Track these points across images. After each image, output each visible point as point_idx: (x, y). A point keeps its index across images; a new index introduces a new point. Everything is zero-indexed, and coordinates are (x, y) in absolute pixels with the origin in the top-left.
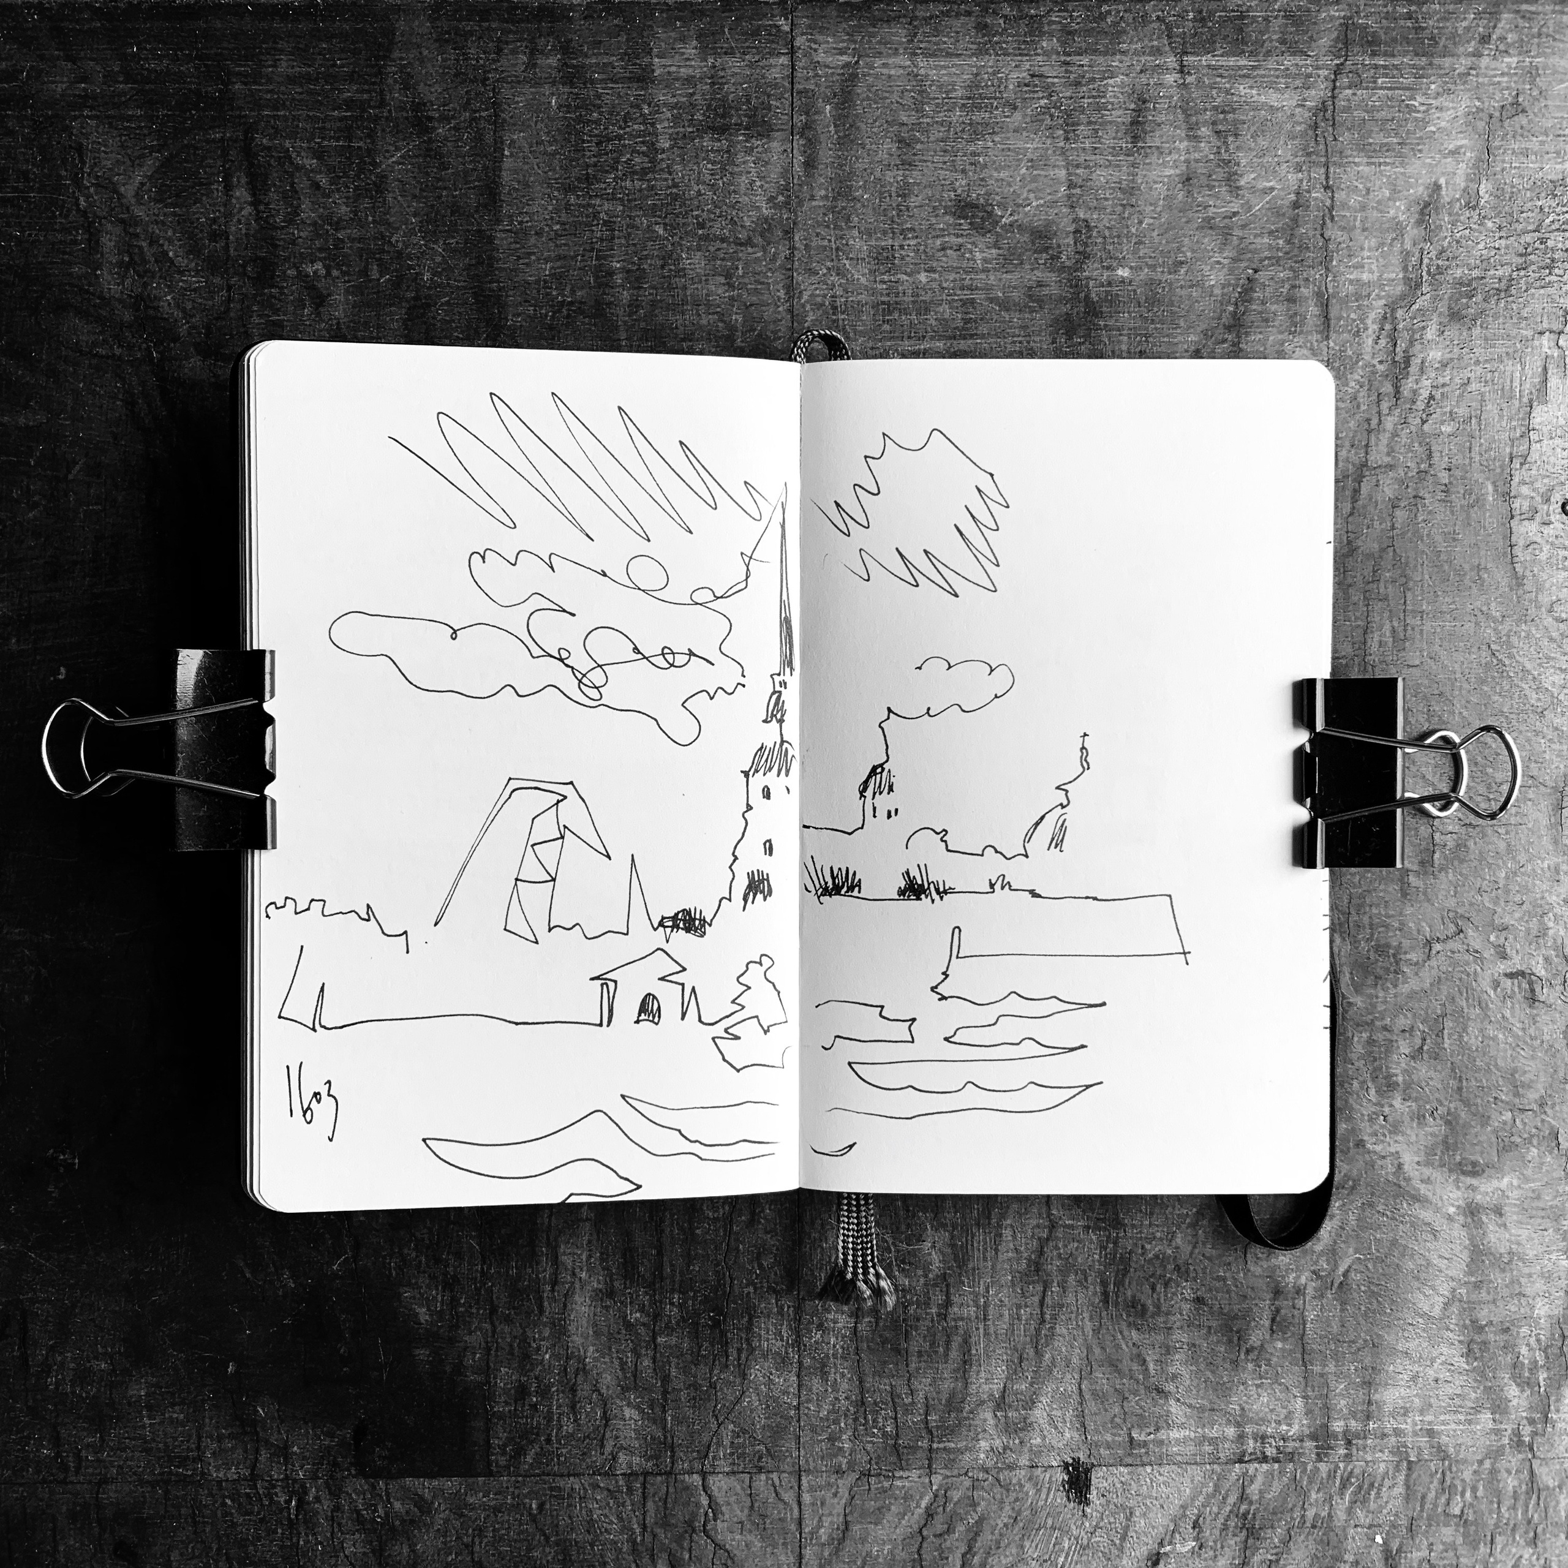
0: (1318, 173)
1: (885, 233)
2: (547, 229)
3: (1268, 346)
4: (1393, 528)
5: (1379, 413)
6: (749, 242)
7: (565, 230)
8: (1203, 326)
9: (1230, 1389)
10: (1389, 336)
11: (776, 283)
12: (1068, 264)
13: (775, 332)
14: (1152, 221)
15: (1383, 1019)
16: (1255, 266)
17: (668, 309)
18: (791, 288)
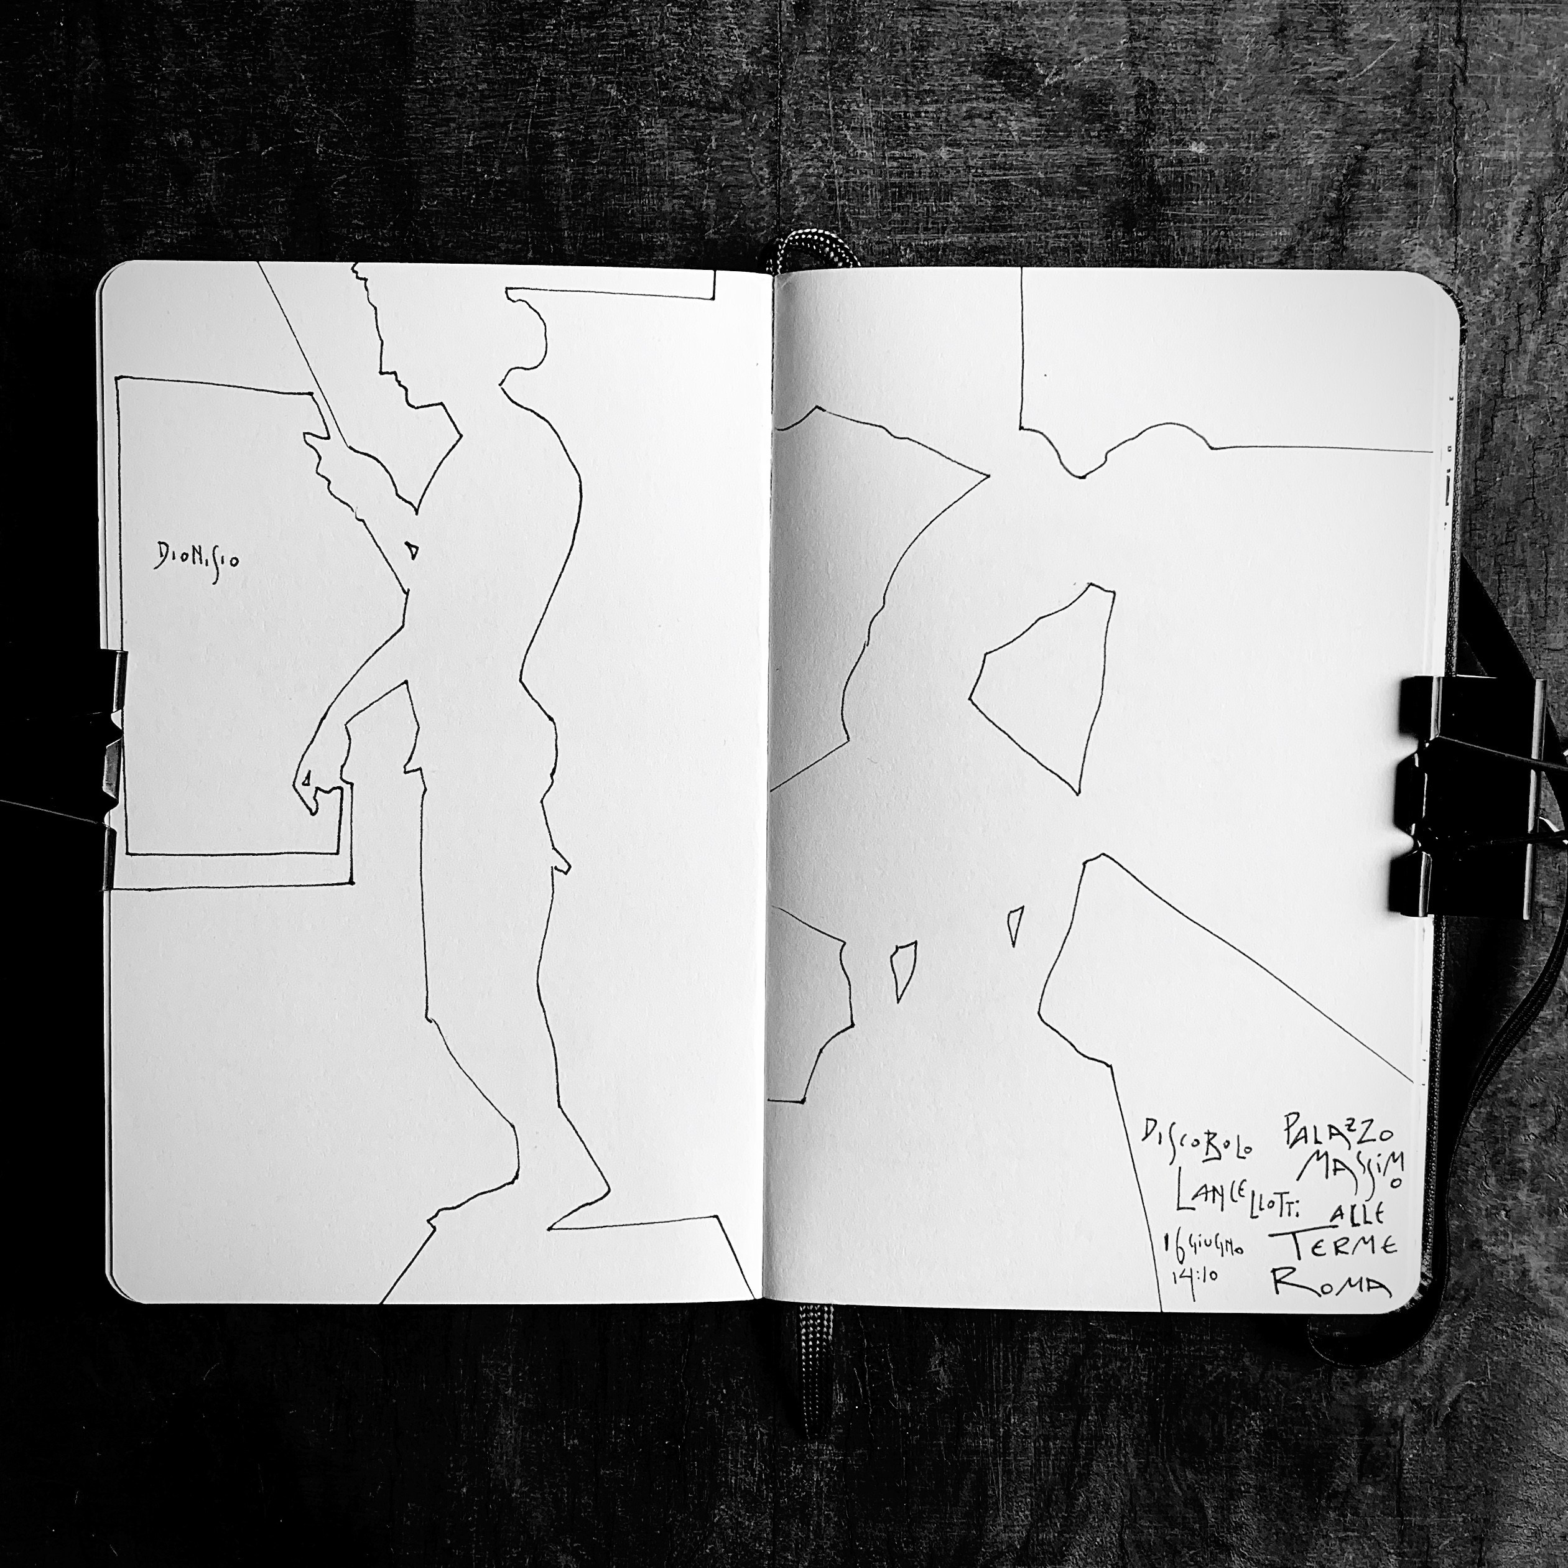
0: (1448, 23)
1: (896, 96)
2: (470, 89)
3: (1379, 244)
4: (1534, 476)
5: (1520, 330)
6: (725, 107)
7: (494, 90)
8: (1298, 218)
9: (1307, 1543)
10: (1534, 232)
11: (758, 159)
12: (1128, 137)
13: (756, 222)
14: (1235, 83)
15: (1507, 1091)
16: (1364, 141)
17: (622, 191)
18: (777, 167)
